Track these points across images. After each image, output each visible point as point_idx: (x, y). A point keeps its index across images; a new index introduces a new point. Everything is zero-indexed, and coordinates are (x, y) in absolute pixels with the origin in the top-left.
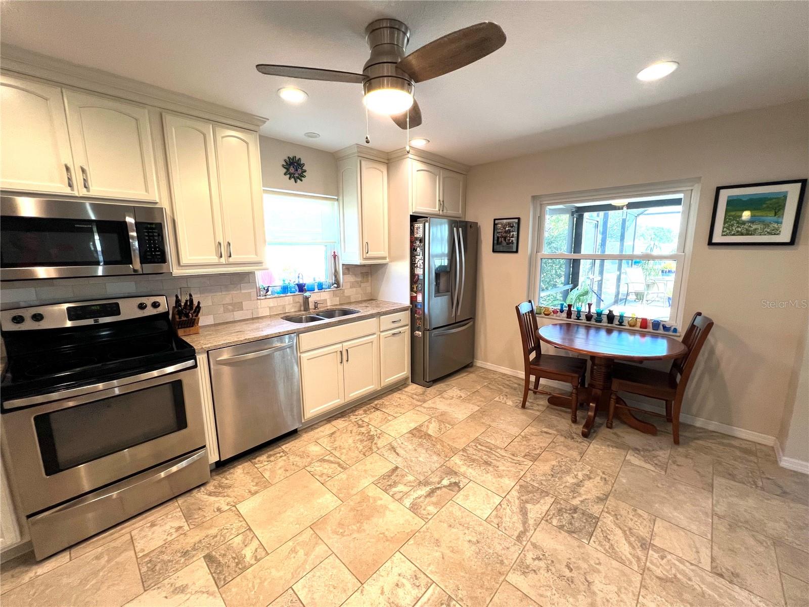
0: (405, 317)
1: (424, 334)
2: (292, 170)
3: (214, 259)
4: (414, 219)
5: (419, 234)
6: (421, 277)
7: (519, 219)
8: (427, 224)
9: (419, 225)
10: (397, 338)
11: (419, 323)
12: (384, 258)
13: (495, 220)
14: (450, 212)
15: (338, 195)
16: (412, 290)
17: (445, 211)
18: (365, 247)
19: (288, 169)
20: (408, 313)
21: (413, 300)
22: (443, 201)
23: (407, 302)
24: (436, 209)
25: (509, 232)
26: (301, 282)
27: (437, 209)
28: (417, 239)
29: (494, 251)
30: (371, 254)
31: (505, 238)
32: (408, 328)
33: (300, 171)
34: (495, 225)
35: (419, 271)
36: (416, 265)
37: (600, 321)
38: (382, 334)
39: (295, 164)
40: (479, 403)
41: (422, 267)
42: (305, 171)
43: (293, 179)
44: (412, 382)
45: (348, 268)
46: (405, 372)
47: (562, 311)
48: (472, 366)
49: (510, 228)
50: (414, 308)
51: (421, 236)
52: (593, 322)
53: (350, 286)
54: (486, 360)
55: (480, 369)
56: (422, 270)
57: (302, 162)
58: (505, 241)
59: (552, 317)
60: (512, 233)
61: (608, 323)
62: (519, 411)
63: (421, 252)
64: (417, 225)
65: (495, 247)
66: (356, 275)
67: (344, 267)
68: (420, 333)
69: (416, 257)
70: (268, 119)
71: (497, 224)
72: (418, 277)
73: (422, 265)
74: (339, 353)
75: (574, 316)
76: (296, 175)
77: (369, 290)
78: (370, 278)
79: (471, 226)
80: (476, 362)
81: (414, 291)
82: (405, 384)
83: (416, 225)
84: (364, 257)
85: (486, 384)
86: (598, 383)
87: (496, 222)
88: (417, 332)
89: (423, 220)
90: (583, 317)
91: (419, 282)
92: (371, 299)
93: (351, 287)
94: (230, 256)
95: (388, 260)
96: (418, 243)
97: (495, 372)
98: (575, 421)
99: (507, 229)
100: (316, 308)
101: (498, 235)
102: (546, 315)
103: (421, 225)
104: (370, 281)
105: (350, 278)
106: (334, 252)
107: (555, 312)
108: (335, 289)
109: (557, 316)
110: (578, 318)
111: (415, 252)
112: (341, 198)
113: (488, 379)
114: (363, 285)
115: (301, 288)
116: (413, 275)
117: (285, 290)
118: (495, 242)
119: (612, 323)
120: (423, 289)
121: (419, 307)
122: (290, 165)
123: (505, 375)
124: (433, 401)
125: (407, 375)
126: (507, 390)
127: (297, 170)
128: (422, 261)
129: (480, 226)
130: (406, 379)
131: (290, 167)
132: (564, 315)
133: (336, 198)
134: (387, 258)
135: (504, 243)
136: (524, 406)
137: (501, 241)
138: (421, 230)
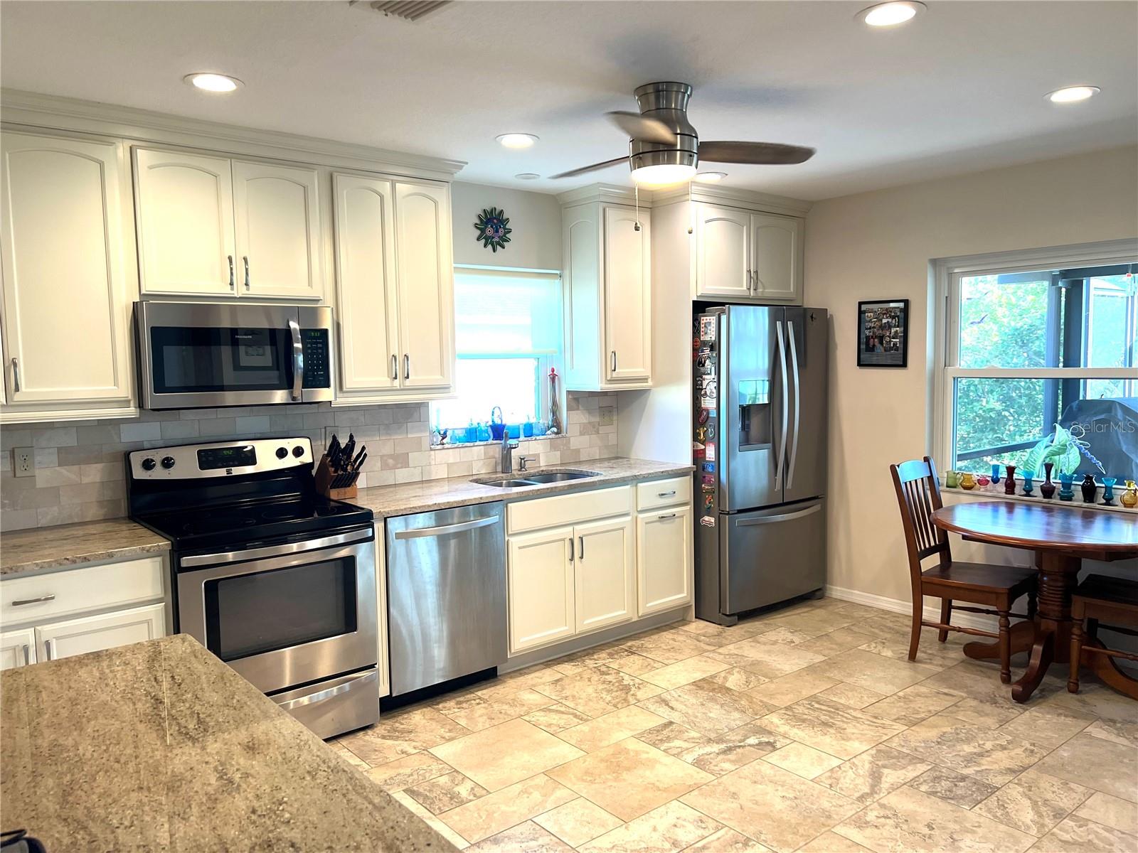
0: (683, 488)
1: (719, 521)
2: (489, 231)
3: (385, 381)
4: (700, 307)
5: (710, 336)
6: (713, 414)
7: (906, 302)
8: (724, 318)
9: (709, 320)
10: (667, 526)
11: (709, 501)
12: (645, 379)
13: (860, 304)
14: (770, 291)
15: (562, 268)
16: (696, 437)
17: (760, 290)
18: (610, 359)
19: (483, 231)
20: (688, 481)
21: (698, 456)
22: (756, 272)
23: (687, 461)
24: (740, 288)
25: (889, 326)
26: (498, 421)
27: (745, 288)
28: (705, 343)
29: (860, 364)
30: (622, 371)
31: (881, 338)
32: (688, 511)
33: (501, 232)
34: (861, 313)
35: (709, 403)
36: (703, 392)
37: (1070, 499)
38: (641, 516)
39: (495, 221)
40: (826, 652)
41: (715, 395)
42: (510, 231)
43: (490, 247)
44: (696, 617)
45: (578, 398)
46: (683, 594)
47: (996, 481)
48: (822, 597)
49: (890, 320)
50: (700, 472)
51: (713, 339)
52: (1056, 500)
53: (580, 432)
54: (851, 586)
55: (838, 603)
56: (715, 400)
57: (505, 217)
58: (881, 343)
59: (977, 492)
60: (893, 330)
61: (1085, 501)
62: (905, 665)
63: (713, 368)
64: (705, 318)
65: (862, 356)
66: (590, 411)
67: (570, 397)
68: (712, 520)
69: (704, 376)
70: (467, 163)
71: (865, 312)
72: (708, 413)
73: (714, 391)
74: (568, 543)
75: (1018, 490)
76: (496, 239)
77: (612, 439)
78: (615, 418)
79: (812, 317)
80: (831, 589)
81: (700, 441)
82: (683, 620)
83: (704, 320)
84: (609, 378)
85: (845, 625)
86: (1050, 607)
87: (864, 307)
88: (706, 518)
89: (717, 310)
90: (1037, 492)
91: (710, 423)
92: (618, 455)
93: (582, 434)
94: (408, 377)
95: (650, 383)
96: (707, 351)
97: (867, 608)
98: (1007, 680)
99: (884, 321)
100: (521, 468)
101: (867, 332)
102: (965, 488)
103: (713, 320)
104: (615, 422)
105: (581, 417)
106: (553, 370)
107: (982, 482)
108: (553, 436)
109: (986, 491)
110: (1028, 492)
111: (702, 369)
112: (567, 273)
113: (852, 618)
114: (602, 430)
115: (498, 432)
116: (697, 411)
117: (472, 435)
118: (863, 347)
119: (1092, 501)
120: (716, 436)
121: (710, 470)
122: (486, 224)
123: (889, 612)
124: (737, 645)
125: (689, 599)
126: (888, 636)
127: (497, 231)
128: (715, 384)
129: (831, 316)
130: (684, 609)
131: (486, 227)
132: (1001, 488)
133: (558, 272)
134: (650, 380)
135: (879, 349)
136: (912, 657)
137: (874, 345)
138: (713, 328)
